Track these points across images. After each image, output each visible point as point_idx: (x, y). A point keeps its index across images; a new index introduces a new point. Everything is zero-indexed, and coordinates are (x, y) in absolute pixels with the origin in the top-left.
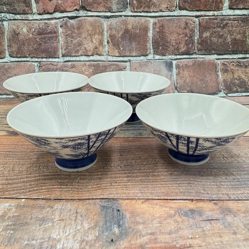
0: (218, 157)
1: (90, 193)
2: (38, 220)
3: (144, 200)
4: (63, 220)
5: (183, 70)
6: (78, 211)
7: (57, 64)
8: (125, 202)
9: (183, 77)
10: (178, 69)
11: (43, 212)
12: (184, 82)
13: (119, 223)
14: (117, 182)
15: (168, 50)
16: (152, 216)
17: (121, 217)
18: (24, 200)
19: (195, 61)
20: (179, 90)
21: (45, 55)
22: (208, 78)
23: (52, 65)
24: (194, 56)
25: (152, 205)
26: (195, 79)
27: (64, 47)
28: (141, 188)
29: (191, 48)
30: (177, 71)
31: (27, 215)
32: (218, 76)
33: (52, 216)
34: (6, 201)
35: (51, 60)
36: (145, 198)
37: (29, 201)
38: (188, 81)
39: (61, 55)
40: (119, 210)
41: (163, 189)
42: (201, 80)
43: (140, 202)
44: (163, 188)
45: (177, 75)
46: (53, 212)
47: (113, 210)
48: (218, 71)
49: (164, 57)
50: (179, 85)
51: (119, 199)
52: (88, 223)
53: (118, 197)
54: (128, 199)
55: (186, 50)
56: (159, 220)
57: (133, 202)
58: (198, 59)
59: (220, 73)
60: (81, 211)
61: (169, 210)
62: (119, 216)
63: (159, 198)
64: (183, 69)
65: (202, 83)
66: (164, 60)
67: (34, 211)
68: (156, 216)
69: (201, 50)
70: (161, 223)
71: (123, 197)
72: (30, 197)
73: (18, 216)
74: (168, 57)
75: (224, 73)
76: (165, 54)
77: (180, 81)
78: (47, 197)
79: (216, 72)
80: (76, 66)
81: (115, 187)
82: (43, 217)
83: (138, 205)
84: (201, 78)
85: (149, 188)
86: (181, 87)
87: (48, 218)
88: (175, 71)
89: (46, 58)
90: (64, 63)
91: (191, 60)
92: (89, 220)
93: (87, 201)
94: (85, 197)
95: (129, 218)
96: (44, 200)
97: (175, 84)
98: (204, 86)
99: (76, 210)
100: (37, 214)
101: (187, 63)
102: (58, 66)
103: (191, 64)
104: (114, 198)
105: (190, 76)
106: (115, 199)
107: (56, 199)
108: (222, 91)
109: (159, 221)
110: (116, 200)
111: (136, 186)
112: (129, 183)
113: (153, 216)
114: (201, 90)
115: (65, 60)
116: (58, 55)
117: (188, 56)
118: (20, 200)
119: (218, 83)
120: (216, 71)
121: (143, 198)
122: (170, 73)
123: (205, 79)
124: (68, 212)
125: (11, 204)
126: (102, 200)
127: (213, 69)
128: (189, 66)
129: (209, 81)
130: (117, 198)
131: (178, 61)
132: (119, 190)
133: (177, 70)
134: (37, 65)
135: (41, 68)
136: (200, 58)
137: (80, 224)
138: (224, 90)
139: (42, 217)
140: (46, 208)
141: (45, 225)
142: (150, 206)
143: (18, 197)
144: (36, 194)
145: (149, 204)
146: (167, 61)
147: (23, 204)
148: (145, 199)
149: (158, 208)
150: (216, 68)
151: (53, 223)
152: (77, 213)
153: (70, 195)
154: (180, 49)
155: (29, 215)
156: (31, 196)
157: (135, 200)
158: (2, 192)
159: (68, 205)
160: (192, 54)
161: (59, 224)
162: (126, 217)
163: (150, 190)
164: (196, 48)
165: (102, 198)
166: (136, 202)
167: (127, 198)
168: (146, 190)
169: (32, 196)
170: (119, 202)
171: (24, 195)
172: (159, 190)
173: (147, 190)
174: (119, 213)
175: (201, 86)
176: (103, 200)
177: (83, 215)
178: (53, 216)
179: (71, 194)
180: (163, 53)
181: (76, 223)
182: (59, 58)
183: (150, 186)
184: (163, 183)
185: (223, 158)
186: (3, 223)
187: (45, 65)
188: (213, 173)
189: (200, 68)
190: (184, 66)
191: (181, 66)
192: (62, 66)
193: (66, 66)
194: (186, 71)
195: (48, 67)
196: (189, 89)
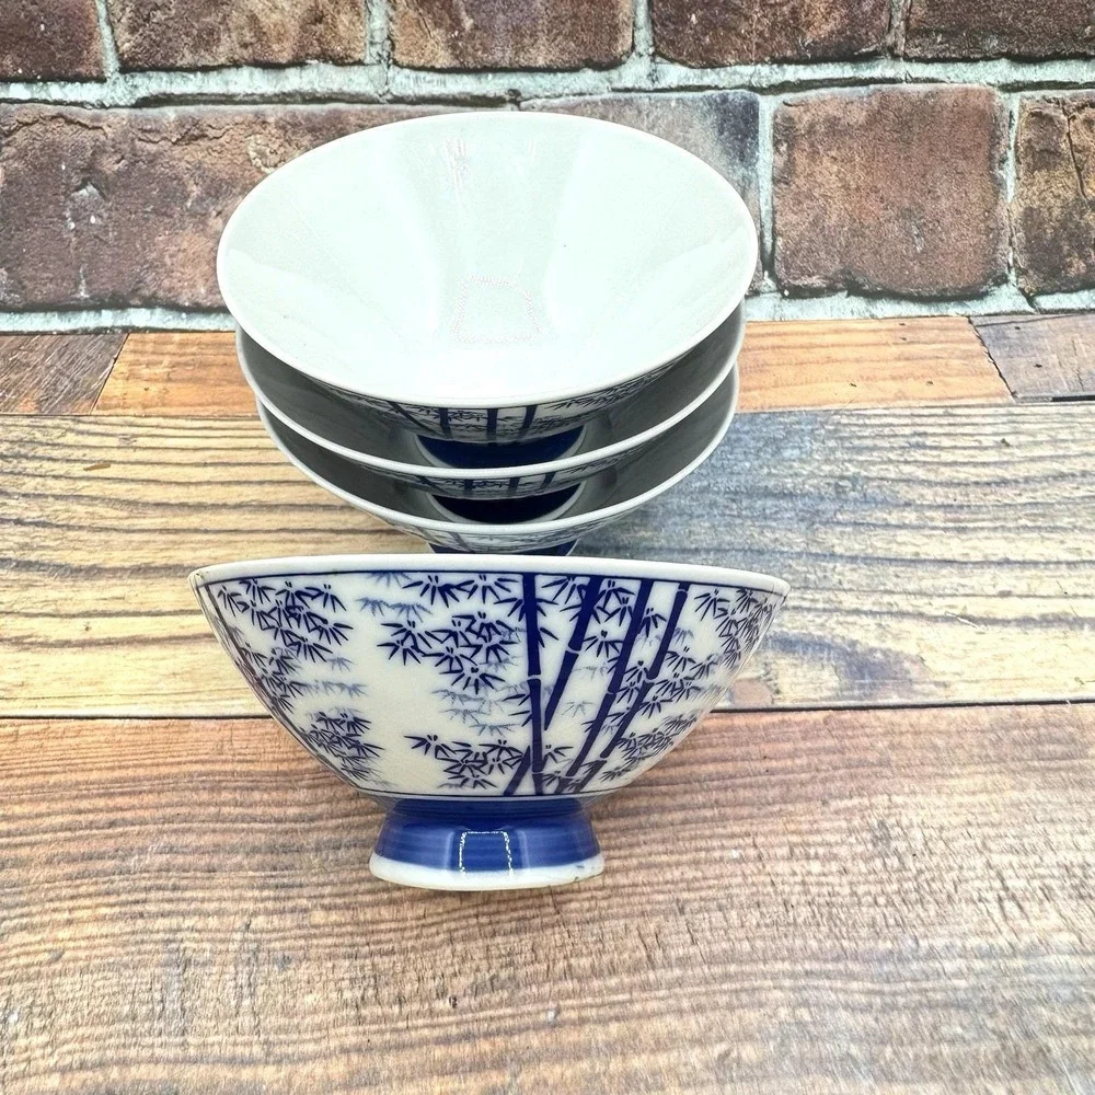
0: (975, 896)
5: (814, 155)
7: (97, 118)
9: (810, 197)
10: (783, 148)
12: (814, 224)
15: (739, 35)
19: (884, 96)
20: (782, 273)
21: (17, 66)
22: (944, 204)
23: (70, 122)
24: (882, 69)
26: (872, 205)
27: (123, 10)
29: (867, 22)
30: (781, 161)
32: (998, 185)
35: (55, 91)
38: (833, 221)
39: (111, 64)
42: (906, 214)
45: (775, 181)
48: (1003, 161)
49: (710, 77)
50: (785, 244)
55: (840, 32)
58: (904, 86)
59: (1009, 173)
64: (812, 145)
65: (908, 233)
66: (709, 93)
69: (927, 33)
74: (735, 73)
75: (1031, 169)
76: (717, 57)
77: (793, 218)
79: (993, 161)
80: (211, 133)
84: (906, 204)
86: (794, 253)
88: (766, 158)
89: (28, 80)
90: (137, 112)
91: (862, 90)
97: (761, 237)
98: (919, 249)
101: (839, 114)
102: (107, 130)
103: (858, 116)
105: (846, 187)
108: (1012, 277)
114: (901, 270)
115: (142, 93)
116: (98, 63)
117: (846, 71)
119: (993, 233)
120: (991, 158)
122: (740, 171)
123: (929, 206)
127: (980, 145)
128: (847, 131)
129: (948, 219)
131: (787, 97)
133: (777, 150)
135: (8, 145)
136: (916, 80)
138: (1022, 273)
146: (725, 100)
150: (994, 139)
154: (809, 24)
160: (871, 57)
164: (898, 23)
175: (902, 247)
180: (708, 50)
182: (101, 80)
185: (1000, 900)
187: (27, 124)
188: (945, 1049)
189: (908, 143)
190: (821, 129)
191: (802, 127)
192: (125, 133)
193: (150, 131)
194: (826, 161)
195: (49, 135)
196: (834, 266)
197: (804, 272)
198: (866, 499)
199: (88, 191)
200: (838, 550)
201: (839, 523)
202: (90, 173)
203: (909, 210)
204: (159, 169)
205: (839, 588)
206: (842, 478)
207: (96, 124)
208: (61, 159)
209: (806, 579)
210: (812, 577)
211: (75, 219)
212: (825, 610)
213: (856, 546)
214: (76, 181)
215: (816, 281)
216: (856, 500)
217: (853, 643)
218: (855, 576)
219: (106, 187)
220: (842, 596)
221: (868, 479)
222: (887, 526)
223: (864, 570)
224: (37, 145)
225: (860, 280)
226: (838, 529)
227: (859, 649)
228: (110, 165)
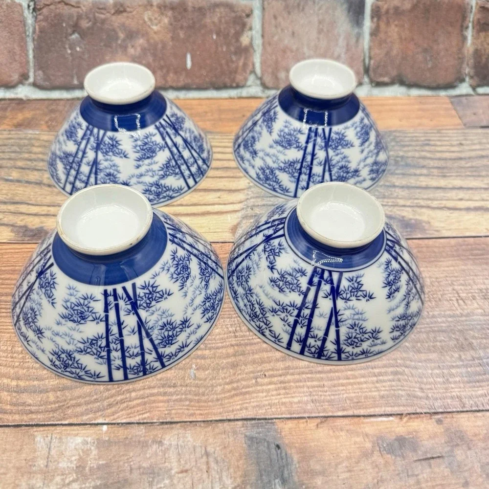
0: (448, 299)
1: (221, 404)
2: (143, 473)
3: (319, 420)
4: (186, 471)
5: (388, 24)
6: (209, 449)
7: (79, 3)
8: (286, 426)
9: (385, 42)
10: (375, 20)
11: (148, 456)
12: (386, 54)
13: (282, 475)
14: (267, 374)
16: (335, 455)
17: (284, 461)
18: (105, 428)
20: (372, 76)
22: (441, 46)
23: (66, 4)
25: (334, 432)
26: (412, 46)
28: (311, 390)
30: (374, 26)
31: (121, 463)
32: (464, 38)
33: (165, 462)
34: (74, 432)
36: (321, 415)
37: (115, 428)
38: (394, 52)
40: (278, 447)
41: (351, 391)
42: (425, 50)
43: (312, 424)
44: (350, 387)
45: (371, 35)
46: (165, 455)
47: (268, 447)
48: (467, 27)
50: (374, 63)
51: (276, 418)
52: (230, 476)
53: (273, 414)
54: (291, 418)
56: (348, 465)
57: (302, 424)
59: (469, 34)
60: (213, 450)
61: (363, 440)
62: (280, 460)
63: (345, 413)
64: (387, 19)
65: (426, 59)
67: (131, 454)
68: (342, 455)
70: (350, 471)
71: (282, 414)
72: (114, 419)
73: (107, 466)
75: (479, 31)
77: (378, 52)
78: (145, 418)
79: (463, 28)
80: (128, 9)
81: (264, 387)
82: (150, 466)
83: (309, 432)
84: (425, 45)
85: (326, 389)
86: (378, 67)
87: (160, 469)
88: (368, 24)
92: (232, 470)
93: (220, 425)
94: (215, 414)
95: (299, 462)
96: (142, 427)
97: (364, 60)
98: (429, 66)
99: (204, 448)
100: (138, 459)
101: (399, 5)
102: (83, 8)
103: (407, 6)
104: (267, 417)
105: (401, 38)
106: (269, 419)
107: (162, 423)
108: (467, 79)
109: (347, 467)
110: (270, 421)
111: (301, 384)
112: (289, 377)
113: (337, 456)
118: (98, 427)
119: (461, 60)
120: (462, 26)
121: (317, 415)
122: (356, 30)
123: (435, 47)
124: (191, 453)
125: (86, 439)
126: (245, 422)
127: (457, 21)
128: (403, 13)
129: (442, 53)
130: (273, 417)
132: (272, 395)
133: (372, 21)
134: (29, 6)
135: (40, 14)
137: (218, 480)
138: (471, 78)
139: (148, 466)
140: (151, 446)
141: (158, 483)
142: (331, 432)
143: (93, 422)
144: (124, 412)
145: (329, 429)
147: (107, 439)
148: (322, 417)
149: (344, 437)
150: (464, 18)
151: (171, 478)
152: (207, 454)
153: (186, 412)
155: (124, 463)
156: (115, 416)
157: (305, 420)
158: (60, 411)
159: (187, 435)
161: (182, 481)
162: (292, 460)
163: (327, 393)
165: (246, 417)
166: (305, 424)
167: (289, 416)
168: (320, 393)
169: (118, 417)
170: (276, 427)
171: (102, 415)
172: (343, 394)
173: (322, 394)
174: (279, 451)
175: (423, 65)
176: (249, 422)
177: (219, 459)
178: (167, 464)
179: (188, 409)
181: (211, 477)
183: (326, 383)
184: (349, 373)
185: (457, 300)
186: (85, 484)
187: (48, 5)
189: (428, 19)
190: (391, 11)
191: (383, 10)
192: (91, 10)
193: (102, 9)
194: (393, 27)
195: (58, 10)
196: (394, 73)
197: (381, 75)
198: (407, 165)
199: (75, 36)
200: (397, 184)
201: (397, 174)
202: (76, 28)
203: (426, 49)
204: (106, 26)
205: (397, 197)
206: (398, 157)
207: (78, 5)
208: (63, 21)
209: (384, 195)
210: (386, 194)
211: (70, 49)
212: (392, 205)
213: (404, 182)
214: (70, 31)
215: (386, 79)
216: (403, 165)
217: (403, 217)
218: (403, 193)
219: (83, 34)
220: (399, 201)
221: (407, 157)
222: (415, 175)
223: (407, 191)
224: (53, 14)
225: (405, 79)
226: (396, 176)
227: (405, 219)
228: (85, 24)
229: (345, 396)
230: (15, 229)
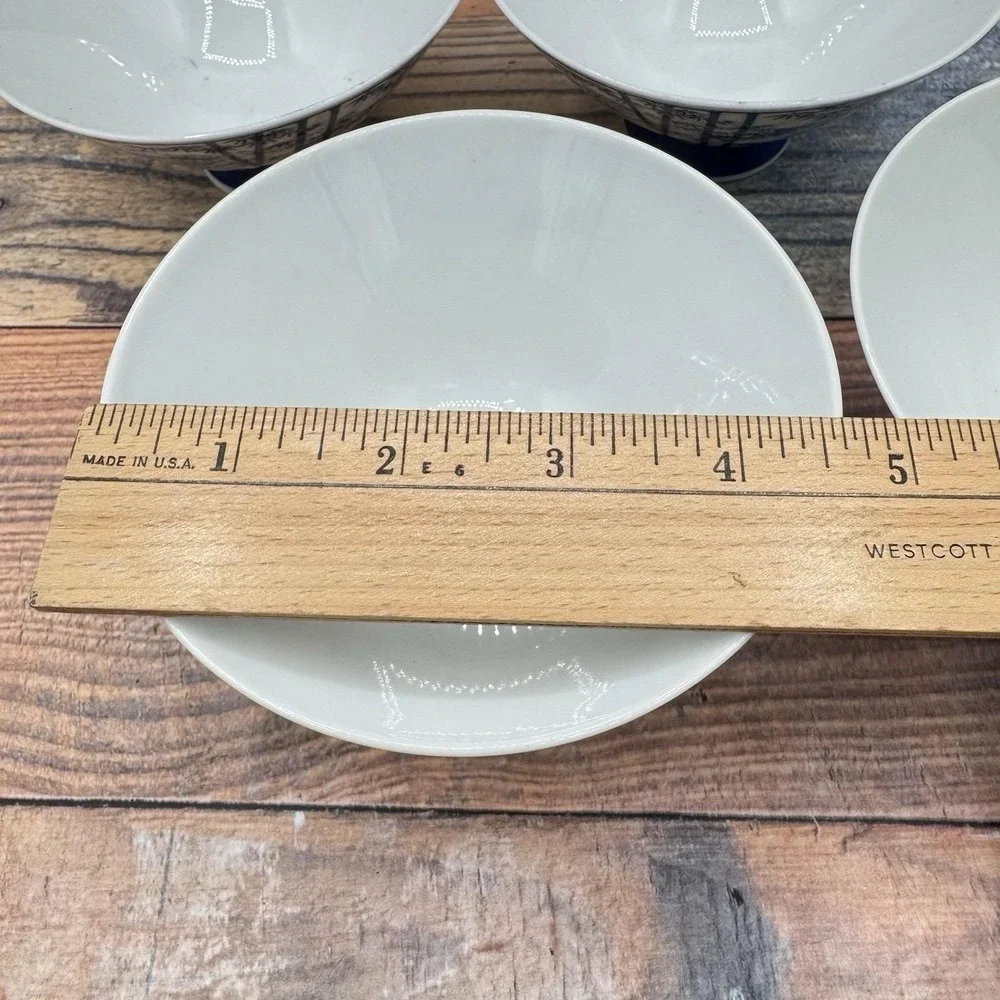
1: (590, 771)
2: (392, 946)
3: (849, 830)
4: (499, 947)
6: (556, 890)
8: (759, 841)
11: (405, 899)
13: (750, 976)
14: (708, 693)
16: (892, 931)
17: (752, 938)
18: (299, 817)
25: (890, 864)
28: (826, 742)
31: (338, 914)
33: (447, 919)
34: (225, 827)
36: (854, 814)
37: (325, 821)
40: (737, 896)
41: (937, 751)
43: (832, 838)
44: (935, 738)
46: (446, 898)
47: (712, 893)
51: (732, 818)
52: (609, 971)
53: (725, 806)
54: (772, 820)
56: (928, 963)
57: (802, 838)
60: (567, 893)
61: (970, 893)
62: (743, 936)
63: (920, 813)
67: (364, 892)
68: (911, 933)
70: (934, 981)
71: (749, 807)
72: (322, 797)
73: (303, 919)
78: (397, 798)
81: (702, 731)
82: (410, 927)
83: (822, 861)
85: (867, 741)
87: (435, 936)
92: (615, 954)
93: (585, 826)
94: (572, 797)
95: (793, 946)
96: (391, 820)
99: (543, 887)
100: (380, 906)
104: (709, 813)
106: (714, 818)
107: (440, 813)
109: (927, 968)
110: (717, 824)
111: (802, 725)
112: (768, 706)
113: (899, 934)
118: (283, 817)
121: (842, 813)
124: (513, 898)
125: (255, 846)
126: (651, 824)
130: (723, 812)
132: (724, 754)
137: (580, 978)
139: (405, 927)
140: (411, 871)
141: (427, 974)
142: (882, 864)
143: (271, 801)
144: (345, 778)
145: (876, 857)
147: (304, 847)
148: (856, 820)
149: (917, 881)
151: (460, 961)
152: (553, 905)
153: (500, 785)
155: (346, 915)
156: (327, 788)
157: (809, 827)
158: (193, 767)
159: (501, 848)
161: (488, 974)
162: (776, 938)
163: (872, 754)
165: (652, 810)
166: (811, 838)
167: (766, 813)
168: (852, 753)
169: (332, 792)
170: (733, 841)
171: (291, 784)
172: (915, 757)
173: (857, 754)
174: (740, 911)
176: (660, 824)
177: (583, 919)
178: (450, 924)
179: (504, 780)
181: (561, 968)
183: (868, 726)
184: (934, 698)
186: (252, 965)
229: (922, 762)
230: (88, 291)
